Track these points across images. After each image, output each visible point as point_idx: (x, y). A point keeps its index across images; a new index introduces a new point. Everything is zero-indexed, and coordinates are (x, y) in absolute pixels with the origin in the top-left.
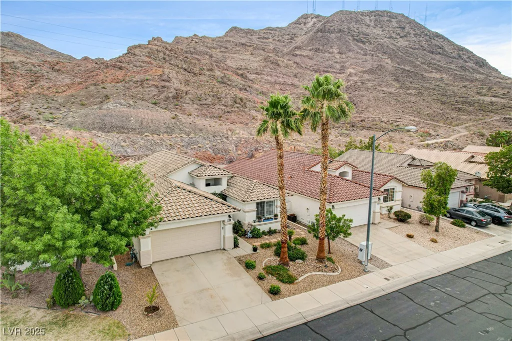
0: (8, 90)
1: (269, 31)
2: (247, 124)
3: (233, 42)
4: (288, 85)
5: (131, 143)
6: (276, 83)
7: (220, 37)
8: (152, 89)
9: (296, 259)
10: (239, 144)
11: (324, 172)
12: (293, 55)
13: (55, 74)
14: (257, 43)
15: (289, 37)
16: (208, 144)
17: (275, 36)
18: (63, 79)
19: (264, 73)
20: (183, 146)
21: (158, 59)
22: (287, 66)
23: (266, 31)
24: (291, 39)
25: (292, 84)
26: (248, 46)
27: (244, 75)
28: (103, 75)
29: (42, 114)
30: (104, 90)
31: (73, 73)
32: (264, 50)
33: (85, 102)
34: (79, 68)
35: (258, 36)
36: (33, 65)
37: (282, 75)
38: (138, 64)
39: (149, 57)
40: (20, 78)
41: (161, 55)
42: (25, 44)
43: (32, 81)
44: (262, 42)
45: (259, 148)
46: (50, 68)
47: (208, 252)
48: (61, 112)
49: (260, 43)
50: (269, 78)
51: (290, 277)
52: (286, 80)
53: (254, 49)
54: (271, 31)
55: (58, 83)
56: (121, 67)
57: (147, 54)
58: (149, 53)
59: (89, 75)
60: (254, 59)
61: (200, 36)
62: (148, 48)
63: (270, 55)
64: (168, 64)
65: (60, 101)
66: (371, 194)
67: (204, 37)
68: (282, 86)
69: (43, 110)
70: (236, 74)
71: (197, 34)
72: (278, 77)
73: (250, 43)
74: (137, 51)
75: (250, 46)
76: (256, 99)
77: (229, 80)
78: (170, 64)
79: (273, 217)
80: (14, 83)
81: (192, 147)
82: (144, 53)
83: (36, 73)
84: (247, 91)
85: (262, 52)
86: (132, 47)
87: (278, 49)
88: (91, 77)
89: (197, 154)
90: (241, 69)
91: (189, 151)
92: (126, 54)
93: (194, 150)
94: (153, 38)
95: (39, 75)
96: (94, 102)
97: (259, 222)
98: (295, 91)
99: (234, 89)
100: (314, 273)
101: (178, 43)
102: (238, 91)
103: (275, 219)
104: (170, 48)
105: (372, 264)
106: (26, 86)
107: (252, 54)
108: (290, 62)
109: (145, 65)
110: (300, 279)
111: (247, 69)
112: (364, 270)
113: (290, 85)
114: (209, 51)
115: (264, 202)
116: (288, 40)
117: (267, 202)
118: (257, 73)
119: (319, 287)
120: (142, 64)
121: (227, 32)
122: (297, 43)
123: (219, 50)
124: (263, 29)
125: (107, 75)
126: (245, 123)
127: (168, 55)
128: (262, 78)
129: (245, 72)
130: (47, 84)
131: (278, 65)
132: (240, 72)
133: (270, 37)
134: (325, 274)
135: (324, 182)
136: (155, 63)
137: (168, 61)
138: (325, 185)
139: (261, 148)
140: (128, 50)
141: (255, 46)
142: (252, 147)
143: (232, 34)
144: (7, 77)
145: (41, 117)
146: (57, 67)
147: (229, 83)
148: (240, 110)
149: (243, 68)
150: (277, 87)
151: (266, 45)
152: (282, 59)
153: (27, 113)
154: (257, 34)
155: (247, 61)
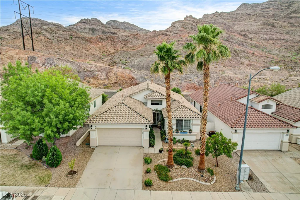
0: (114, 49)
1: (270, 3)
2: (234, 67)
3: (241, 14)
4: (280, 40)
5: (150, 76)
6: (270, 39)
7: (233, 12)
8: (180, 46)
9: (182, 165)
10: (217, 80)
11: (204, 102)
12: (289, 18)
13: (135, 40)
14: (260, 12)
15: (287, 4)
16: (196, 79)
17: (275, 5)
18: (138, 42)
19: (261, 32)
20: (180, 79)
21: (188, 28)
22: (281, 26)
23: (268, 3)
24: (289, 6)
25: (283, 39)
26: (252, 15)
27: (245, 35)
28: (157, 39)
29: (122, 60)
30: (154, 47)
31: (143, 39)
32: (264, 17)
33: (143, 54)
34: (146, 36)
35: (261, 8)
36: (126, 36)
37: (276, 33)
38: (176, 32)
39: (183, 28)
40: (120, 43)
41: (190, 26)
42: (130, 26)
43: (124, 44)
44: (264, 11)
45: (231, 83)
46: (133, 37)
47: (133, 146)
48: (131, 60)
49: (262, 12)
50: (265, 36)
51: (167, 176)
52: (278, 37)
53: (257, 16)
54: (272, 3)
55: (135, 45)
56: (167, 34)
57: (182, 26)
58: (183, 25)
59: (150, 40)
60: (255, 24)
61: (220, 12)
62: (183, 22)
63: (269, 20)
64: (193, 30)
65: (132, 54)
66: (244, 126)
67: (222, 13)
68: (275, 41)
69: (123, 59)
70: (240, 35)
71: (217, 11)
72: (272, 35)
73: (254, 13)
74: (176, 25)
75: (254, 15)
76: (249, 51)
77: (232, 39)
78: (195, 31)
79: (188, 132)
80: (117, 46)
81: (185, 80)
82: (180, 26)
83: (126, 40)
84: (244, 45)
85: (263, 18)
86: (174, 22)
87: (276, 15)
88: (151, 41)
89: (187, 85)
90: (244, 31)
91: (183, 83)
92: (171, 26)
93: (186, 82)
94: (187, 16)
95: (128, 41)
96: (147, 54)
97: (177, 133)
98: (285, 44)
99: (235, 44)
100: (189, 179)
101: (205, 18)
102: (237, 46)
103: (190, 133)
104: (196, 21)
105: (249, 185)
106: (121, 47)
107: (254, 21)
108: (285, 24)
109: (179, 32)
110: (174, 180)
111: (249, 31)
112: (235, 188)
113: (282, 40)
114: (225, 21)
115: (182, 120)
116: (286, 7)
117: (185, 120)
118: (256, 33)
119: (185, 190)
120: (178, 32)
121: (238, 8)
122: (294, 8)
123: (231, 20)
124: (266, 2)
125: (158, 39)
126: (233, 66)
127: (194, 26)
128: (259, 36)
129: (247, 33)
130: (130, 45)
131: (274, 26)
132: (243, 33)
133: (271, 7)
134: (198, 181)
135: (204, 111)
136: (185, 31)
137: (194, 29)
138: (205, 113)
139: (233, 83)
140: (172, 24)
141: (258, 14)
142: (226, 82)
143: (241, 8)
144: (115, 43)
145: (121, 62)
146: (136, 37)
147: (232, 41)
148: (233, 58)
149: (245, 30)
150: (271, 42)
151: (266, 13)
152: (278, 22)
153: (116, 60)
154: (261, 6)
155: (249, 26)
